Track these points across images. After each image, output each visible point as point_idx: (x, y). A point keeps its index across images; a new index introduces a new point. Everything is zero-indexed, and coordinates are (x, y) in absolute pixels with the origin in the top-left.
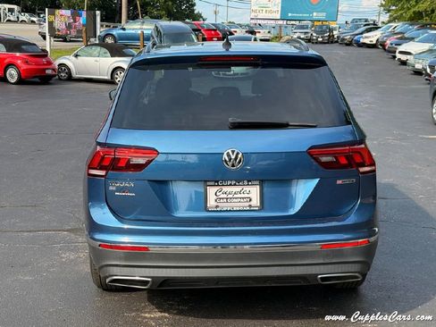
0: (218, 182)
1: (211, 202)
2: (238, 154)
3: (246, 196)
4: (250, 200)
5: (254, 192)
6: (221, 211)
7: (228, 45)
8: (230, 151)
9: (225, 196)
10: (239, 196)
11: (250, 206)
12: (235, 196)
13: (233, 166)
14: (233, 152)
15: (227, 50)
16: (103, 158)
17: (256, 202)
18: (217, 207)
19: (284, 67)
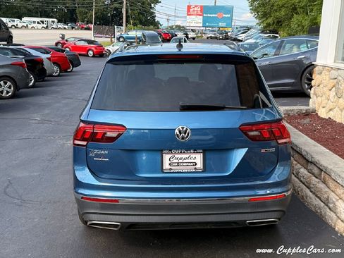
0: (171, 151)
1: (166, 166)
2: (187, 129)
3: (193, 161)
4: (196, 164)
5: (198, 159)
6: (173, 172)
7: (180, 46)
8: (180, 128)
9: (176, 161)
10: (187, 161)
11: (195, 169)
12: (184, 161)
13: (183, 138)
14: (183, 128)
15: (180, 50)
16: (85, 132)
17: (200, 165)
18: (171, 169)
19: (222, 64)
